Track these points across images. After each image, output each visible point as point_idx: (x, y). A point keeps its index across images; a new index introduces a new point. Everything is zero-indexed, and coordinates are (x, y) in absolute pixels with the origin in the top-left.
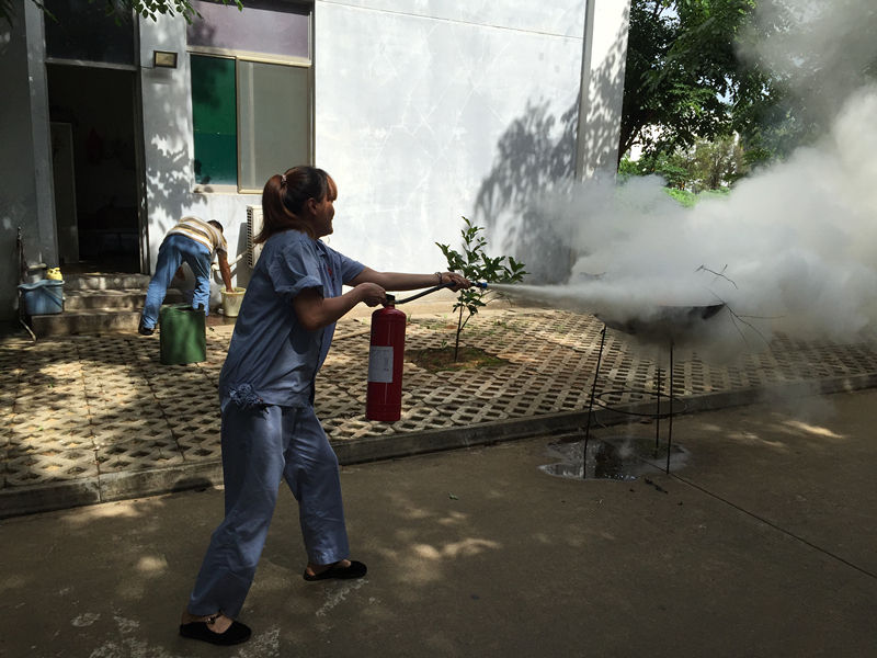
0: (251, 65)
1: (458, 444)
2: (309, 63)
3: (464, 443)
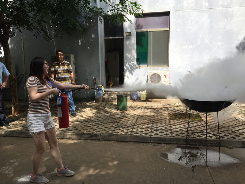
0: (152, 32)
1: (148, 141)
2: (168, 29)
3: (150, 142)
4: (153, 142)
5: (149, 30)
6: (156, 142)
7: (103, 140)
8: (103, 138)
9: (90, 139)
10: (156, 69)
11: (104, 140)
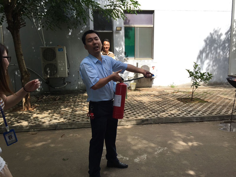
0: (138, 28)
1: (192, 121)
2: (152, 26)
3: (194, 121)
4: (196, 121)
5: (136, 26)
6: (198, 120)
7: (154, 124)
8: (154, 122)
9: (143, 123)
10: (143, 61)
11: (156, 123)
